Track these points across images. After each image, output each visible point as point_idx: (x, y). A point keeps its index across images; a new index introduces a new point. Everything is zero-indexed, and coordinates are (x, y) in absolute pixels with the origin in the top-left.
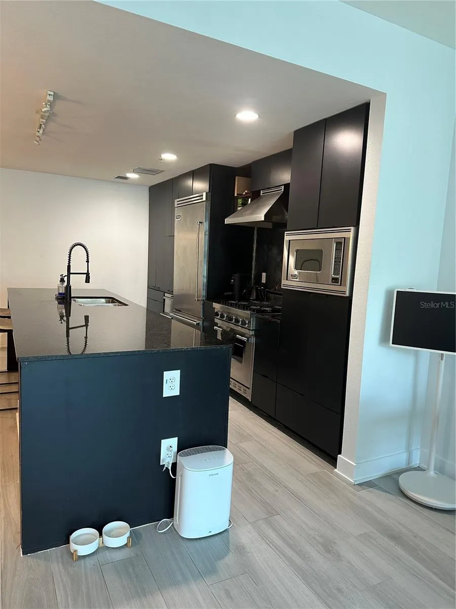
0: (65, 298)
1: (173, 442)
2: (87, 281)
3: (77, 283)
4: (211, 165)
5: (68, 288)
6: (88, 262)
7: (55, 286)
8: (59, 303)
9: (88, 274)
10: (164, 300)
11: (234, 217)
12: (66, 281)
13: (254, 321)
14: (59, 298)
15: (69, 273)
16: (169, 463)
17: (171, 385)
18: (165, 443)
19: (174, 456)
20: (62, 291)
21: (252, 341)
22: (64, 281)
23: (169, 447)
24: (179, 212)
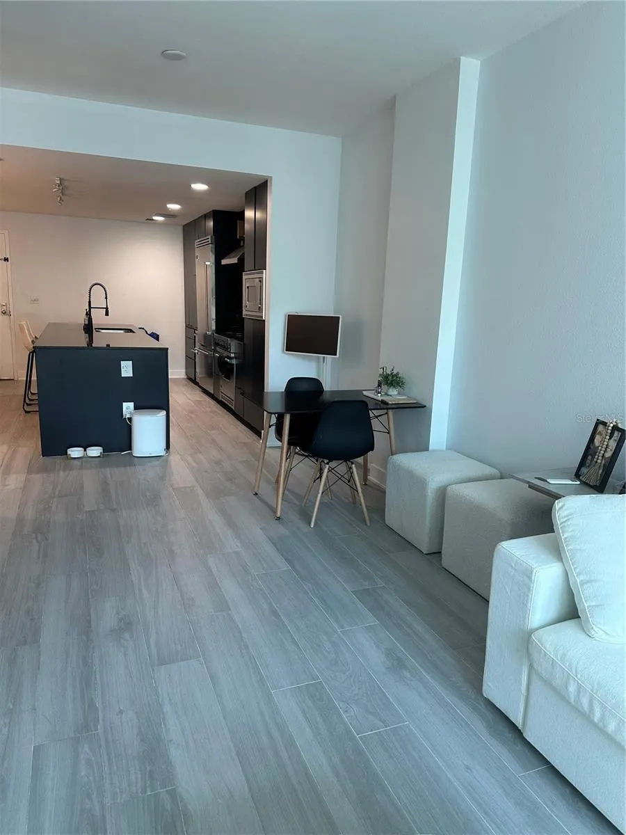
0: (89, 328)
1: (131, 405)
2: (107, 314)
3: (98, 318)
4: (213, 211)
5: (90, 319)
6: (106, 298)
7: (82, 320)
8: (85, 333)
9: (107, 309)
10: (195, 336)
11: (230, 258)
12: (89, 314)
13: (234, 346)
14: (84, 329)
15: (90, 308)
16: (128, 416)
17: (127, 369)
18: (125, 405)
19: (131, 413)
20: (87, 323)
21: (234, 362)
22: (87, 314)
23: (128, 407)
24: (197, 252)
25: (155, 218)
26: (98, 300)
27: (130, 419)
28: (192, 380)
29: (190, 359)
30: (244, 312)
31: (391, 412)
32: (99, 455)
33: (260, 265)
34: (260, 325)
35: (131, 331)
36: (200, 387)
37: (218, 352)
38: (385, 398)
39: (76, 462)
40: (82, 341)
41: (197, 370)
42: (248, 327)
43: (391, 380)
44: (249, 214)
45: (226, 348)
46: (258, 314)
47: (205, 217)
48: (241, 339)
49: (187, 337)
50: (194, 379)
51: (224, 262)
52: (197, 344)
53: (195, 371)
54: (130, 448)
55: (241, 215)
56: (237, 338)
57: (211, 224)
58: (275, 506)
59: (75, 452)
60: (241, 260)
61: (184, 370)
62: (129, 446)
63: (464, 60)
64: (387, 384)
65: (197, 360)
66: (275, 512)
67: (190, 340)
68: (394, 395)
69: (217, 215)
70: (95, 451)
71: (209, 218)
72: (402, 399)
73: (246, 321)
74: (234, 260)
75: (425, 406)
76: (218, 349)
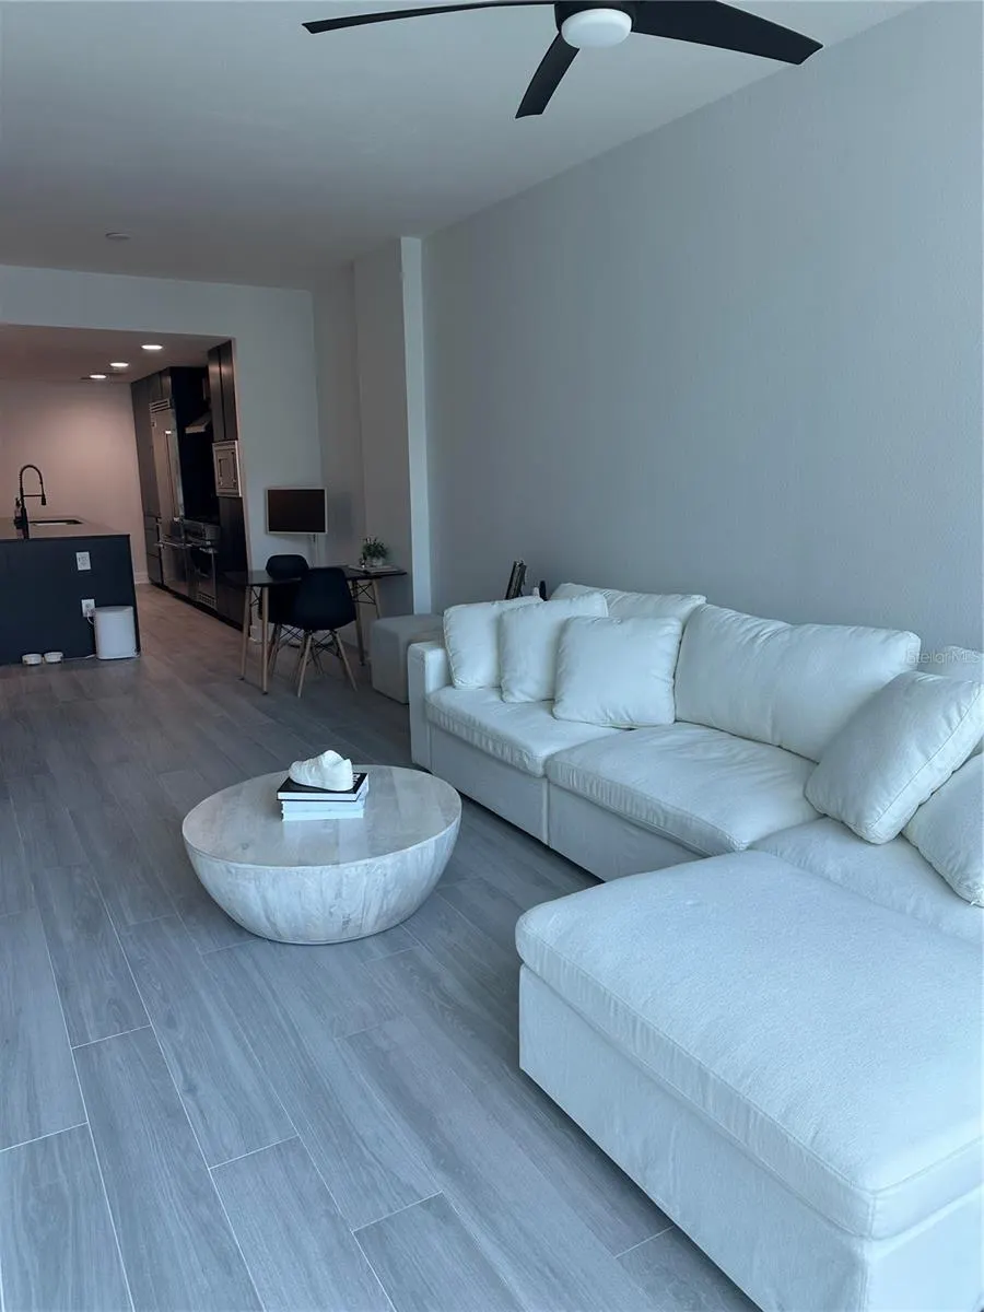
0: (22, 522)
1: (91, 602)
2: (44, 503)
3: (33, 508)
4: (171, 368)
5: (24, 511)
6: (41, 483)
7: (11, 512)
8: (18, 525)
9: (43, 496)
10: (157, 527)
11: (196, 426)
12: (20, 504)
13: (209, 532)
14: (16, 522)
15: (22, 496)
16: (89, 615)
17: (83, 562)
18: (84, 602)
19: (92, 611)
20: (19, 514)
21: (211, 551)
22: (18, 504)
23: (88, 605)
24: (154, 418)
25: (92, 376)
26: (31, 486)
27: (92, 618)
28: (158, 584)
29: (154, 557)
30: (218, 490)
31: (374, 582)
32: (59, 660)
33: (231, 435)
34: (237, 504)
35: (76, 522)
36: (170, 591)
37: (190, 542)
38: (369, 569)
39: (34, 669)
40: (13, 533)
41: (164, 570)
42: (224, 507)
43: (375, 551)
44: (214, 369)
45: (199, 535)
46: (235, 491)
47: (161, 374)
48: (218, 523)
49: (147, 529)
50: (160, 581)
51: (189, 430)
52: (161, 535)
53: (162, 572)
54: (94, 652)
55: (204, 372)
56: (211, 523)
57: (168, 381)
58: (260, 685)
59: (32, 659)
60: (210, 428)
61: (146, 573)
62: (92, 648)
63: (403, 239)
64: (370, 554)
65: (163, 557)
66: (261, 689)
67: (151, 531)
68: (379, 565)
69: (175, 372)
70: (54, 657)
71: (166, 375)
72: (387, 568)
73: (221, 501)
74: (201, 429)
75: (405, 573)
76: (190, 538)
